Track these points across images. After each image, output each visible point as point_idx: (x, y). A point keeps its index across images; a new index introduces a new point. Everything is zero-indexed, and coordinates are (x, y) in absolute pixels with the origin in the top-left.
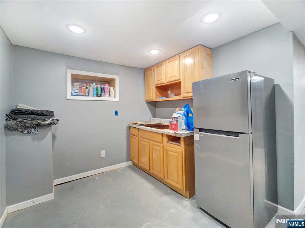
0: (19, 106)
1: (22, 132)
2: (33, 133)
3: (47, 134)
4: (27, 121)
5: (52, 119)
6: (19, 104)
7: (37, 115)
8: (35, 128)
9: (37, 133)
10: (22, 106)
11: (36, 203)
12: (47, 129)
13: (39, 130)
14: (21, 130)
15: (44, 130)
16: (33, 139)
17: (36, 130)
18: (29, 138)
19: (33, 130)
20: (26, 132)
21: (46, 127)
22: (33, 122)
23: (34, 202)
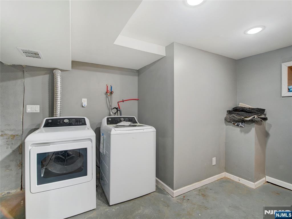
0: (240, 105)
1: (234, 124)
2: (241, 126)
3: (251, 129)
4: (236, 116)
5: (254, 116)
6: (240, 104)
7: (246, 112)
8: (243, 123)
9: (243, 126)
10: (242, 105)
11: (241, 182)
12: (251, 125)
13: (245, 125)
14: (233, 123)
15: (249, 125)
16: (241, 131)
17: (243, 124)
18: (238, 129)
19: (240, 123)
20: (236, 124)
21: (250, 123)
22: (239, 118)
23: (239, 180)
